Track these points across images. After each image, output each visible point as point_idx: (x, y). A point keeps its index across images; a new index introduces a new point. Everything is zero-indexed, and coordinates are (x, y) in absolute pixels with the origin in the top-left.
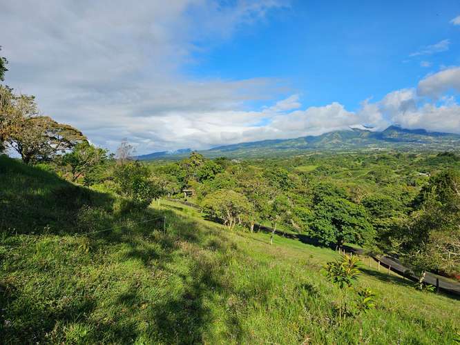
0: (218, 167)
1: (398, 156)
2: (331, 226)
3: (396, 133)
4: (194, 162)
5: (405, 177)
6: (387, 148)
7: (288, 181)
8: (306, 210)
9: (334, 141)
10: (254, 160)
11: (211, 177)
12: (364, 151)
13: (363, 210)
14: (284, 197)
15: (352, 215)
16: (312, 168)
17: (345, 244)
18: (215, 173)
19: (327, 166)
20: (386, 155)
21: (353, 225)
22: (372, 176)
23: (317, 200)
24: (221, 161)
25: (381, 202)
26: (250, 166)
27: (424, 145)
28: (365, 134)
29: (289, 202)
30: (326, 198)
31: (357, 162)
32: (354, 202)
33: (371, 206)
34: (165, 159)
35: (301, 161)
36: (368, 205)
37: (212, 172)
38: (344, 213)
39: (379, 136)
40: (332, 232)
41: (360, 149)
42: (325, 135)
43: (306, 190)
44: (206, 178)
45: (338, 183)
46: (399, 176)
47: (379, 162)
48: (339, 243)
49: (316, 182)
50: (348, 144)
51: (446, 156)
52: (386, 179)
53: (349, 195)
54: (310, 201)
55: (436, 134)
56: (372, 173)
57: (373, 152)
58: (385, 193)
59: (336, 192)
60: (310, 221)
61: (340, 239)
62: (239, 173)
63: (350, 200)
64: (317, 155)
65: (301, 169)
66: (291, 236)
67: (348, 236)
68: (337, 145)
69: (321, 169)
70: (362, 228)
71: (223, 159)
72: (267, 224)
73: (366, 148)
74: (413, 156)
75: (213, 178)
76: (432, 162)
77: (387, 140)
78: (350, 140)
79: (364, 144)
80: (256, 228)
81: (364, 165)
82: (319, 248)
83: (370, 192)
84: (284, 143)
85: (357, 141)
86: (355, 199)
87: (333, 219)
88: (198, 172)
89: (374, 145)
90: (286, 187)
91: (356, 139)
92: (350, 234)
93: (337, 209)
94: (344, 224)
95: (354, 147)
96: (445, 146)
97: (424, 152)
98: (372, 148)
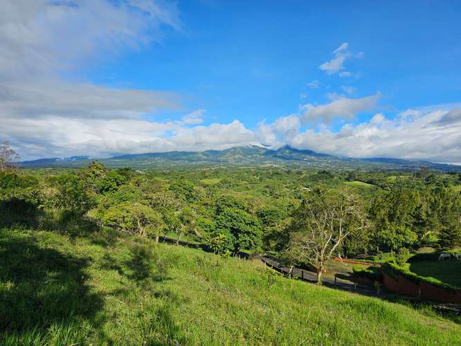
0: (122, 178)
1: (289, 172)
2: (231, 235)
3: (289, 152)
4: (94, 173)
5: (293, 191)
6: (280, 165)
7: (194, 193)
8: (208, 221)
9: (237, 156)
10: (160, 172)
11: (114, 189)
12: (261, 166)
13: (256, 220)
14: (189, 209)
15: (247, 224)
16: (216, 181)
17: (241, 250)
18: (118, 185)
19: (229, 179)
20: (279, 171)
21: (248, 233)
22: (268, 190)
23: (219, 211)
24: (124, 172)
25: (271, 213)
26: (156, 178)
27: (309, 163)
28: (263, 151)
29: (194, 213)
30: (227, 210)
31: (255, 177)
32: (250, 213)
33: (264, 216)
35: (207, 174)
36: (261, 215)
37: (115, 184)
38: (241, 222)
39: (271, 154)
40: (231, 240)
41: (258, 165)
42: (228, 150)
43: (209, 202)
44: (107, 190)
45: (238, 195)
46: (288, 190)
47: (274, 177)
48: (236, 250)
49: (219, 194)
50: (248, 160)
51: (325, 175)
52: (278, 193)
53: (246, 205)
54: (212, 212)
55: (320, 155)
56: (267, 187)
57: (268, 169)
58: (276, 205)
59: (235, 204)
60: (212, 231)
61: (237, 246)
62: (144, 185)
63: (247, 211)
64: (222, 169)
65: (206, 181)
66: (194, 246)
67: (243, 243)
68: (241, 160)
69: (224, 182)
70: (255, 235)
71: (127, 170)
72: (171, 236)
73: (263, 164)
74: (299, 173)
75: (116, 190)
76: (314, 179)
77: (280, 157)
78: (250, 157)
79: (262, 161)
80: (161, 239)
81: (261, 179)
83: (264, 203)
84: (190, 155)
85: (256, 157)
86: (251, 210)
87: (232, 228)
88: (98, 182)
89: (269, 162)
90: (192, 200)
91: (255, 155)
92: (245, 241)
93: (235, 219)
94: (240, 232)
95: (253, 163)
96: (324, 165)
97: (309, 170)
98: (268, 164)
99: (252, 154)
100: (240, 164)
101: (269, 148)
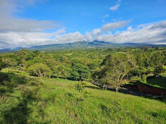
0: (35, 54)
1: (97, 50)
2: (78, 73)
3: (96, 43)
4: (23, 53)
5: (99, 56)
6: (94, 47)
7: (63, 59)
8: (69, 69)
9: (78, 45)
10: (50, 51)
11: (32, 59)
12: (87, 48)
13: (87, 67)
14: (61, 65)
15: (84, 69)
16: (71, 54)
17: (82, 79)
18: (33, 57)
19: (76, 53)
20: (93, 49)
21: (84, 72)
22: (90, 56)
23: (73, 65)
25: (92, 64)
26: (48, 54)
27: (104, 46)
28: (87, 43)
29: (63, 66)
30: (76, 64)
31: (85, 52)
32: (84, 65)
33: (90, 66)
34: (10, 52)
35: (67, 52)
37: (32, 57)
38: (82, 68)
39: (91, 43)
40: (78, 75)
42: (75, 43)
43: (69, 62)
44: (29, 59)
45: (79, 59)
46: (97, 56)
47: (92, 52)
48: (80, 79)
49: (72, 59)
51: (110, 50)
52: (93, 57)
53: (83, 63)
54: (70, 65)
55: (107, 43)
56: (90, 55)
57: (90, 49)
58: (94, 62)
59: (79, 62)
60: (71, 72)
61: (80, 77)
62: (44, 56)
63: (83, 64)
64: (73, 50)
65: (67, 54)
66: (64, 78)
67: (83, 76)
68: (79, 46)
69: (74, 54)
70: (87, 73)
71: (37, 51)
72: (55, 75)
73: (88, 47)
74: (101, 50)
75: (33, 59)
76: (106, 51)
77: (94, 45)
78: (83, 45)
80: (52, 77)
81: (87, 53)
82: (74, 81)
83: (89, 61)
84: (61, 45)
85: (85, 45)
86: (85, 64)
87: (78, 71)
88: (25, 57)
89: (90, 46)
90: (62, 61)
92: (83, 75)
93: (80, 67)
94: (81, 72)
95: (84, 47)
96: (109, 46)
97: (104, 48)
98: (89, 47)
99: (83, 44)
100: (79, 48)
101: (89, 41)
